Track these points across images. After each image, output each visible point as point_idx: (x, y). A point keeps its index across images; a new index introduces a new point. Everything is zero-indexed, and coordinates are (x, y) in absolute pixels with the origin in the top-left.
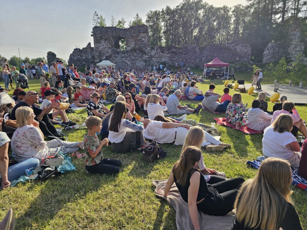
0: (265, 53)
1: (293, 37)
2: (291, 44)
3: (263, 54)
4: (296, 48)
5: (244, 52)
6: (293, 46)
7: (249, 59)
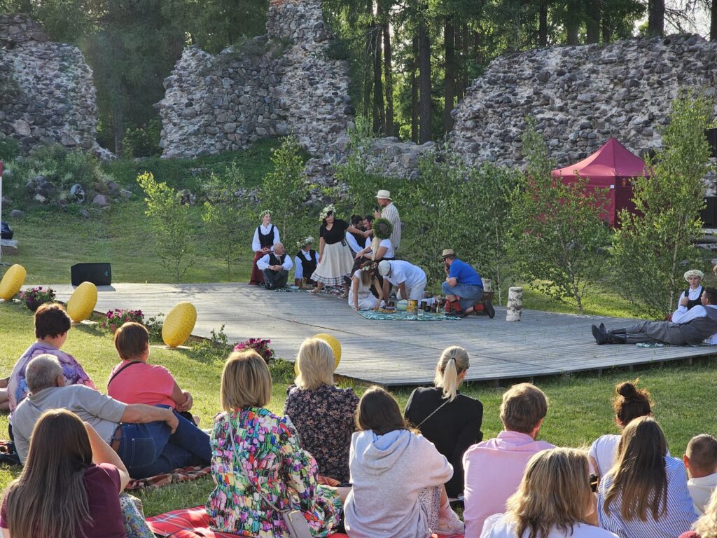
0: (168, 101)
1: (293, 27)
2: (288, 63)
3: (158, 110)
4: (312, 84)
5: (58, 93)
6: (300, 72)
7: (89, 131)
